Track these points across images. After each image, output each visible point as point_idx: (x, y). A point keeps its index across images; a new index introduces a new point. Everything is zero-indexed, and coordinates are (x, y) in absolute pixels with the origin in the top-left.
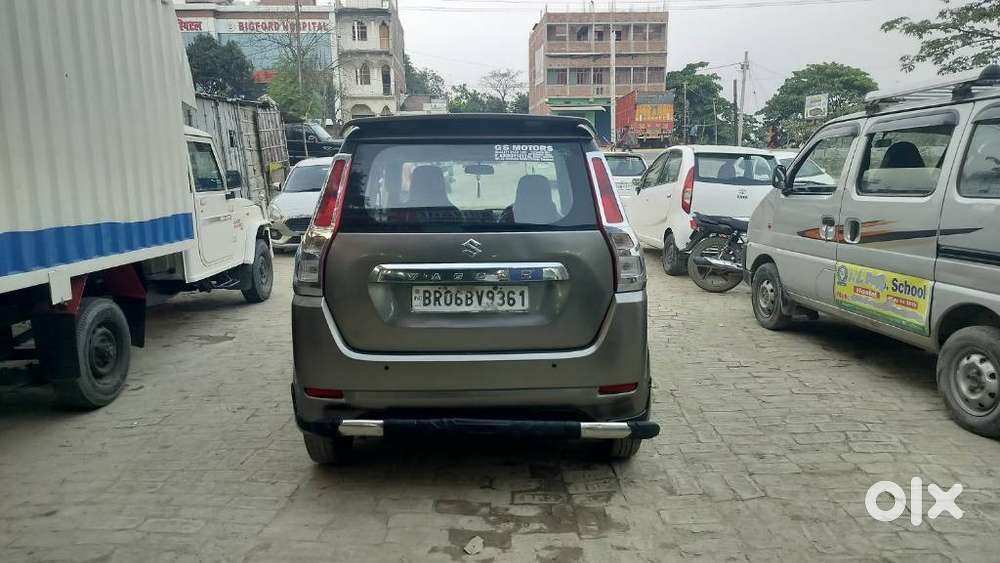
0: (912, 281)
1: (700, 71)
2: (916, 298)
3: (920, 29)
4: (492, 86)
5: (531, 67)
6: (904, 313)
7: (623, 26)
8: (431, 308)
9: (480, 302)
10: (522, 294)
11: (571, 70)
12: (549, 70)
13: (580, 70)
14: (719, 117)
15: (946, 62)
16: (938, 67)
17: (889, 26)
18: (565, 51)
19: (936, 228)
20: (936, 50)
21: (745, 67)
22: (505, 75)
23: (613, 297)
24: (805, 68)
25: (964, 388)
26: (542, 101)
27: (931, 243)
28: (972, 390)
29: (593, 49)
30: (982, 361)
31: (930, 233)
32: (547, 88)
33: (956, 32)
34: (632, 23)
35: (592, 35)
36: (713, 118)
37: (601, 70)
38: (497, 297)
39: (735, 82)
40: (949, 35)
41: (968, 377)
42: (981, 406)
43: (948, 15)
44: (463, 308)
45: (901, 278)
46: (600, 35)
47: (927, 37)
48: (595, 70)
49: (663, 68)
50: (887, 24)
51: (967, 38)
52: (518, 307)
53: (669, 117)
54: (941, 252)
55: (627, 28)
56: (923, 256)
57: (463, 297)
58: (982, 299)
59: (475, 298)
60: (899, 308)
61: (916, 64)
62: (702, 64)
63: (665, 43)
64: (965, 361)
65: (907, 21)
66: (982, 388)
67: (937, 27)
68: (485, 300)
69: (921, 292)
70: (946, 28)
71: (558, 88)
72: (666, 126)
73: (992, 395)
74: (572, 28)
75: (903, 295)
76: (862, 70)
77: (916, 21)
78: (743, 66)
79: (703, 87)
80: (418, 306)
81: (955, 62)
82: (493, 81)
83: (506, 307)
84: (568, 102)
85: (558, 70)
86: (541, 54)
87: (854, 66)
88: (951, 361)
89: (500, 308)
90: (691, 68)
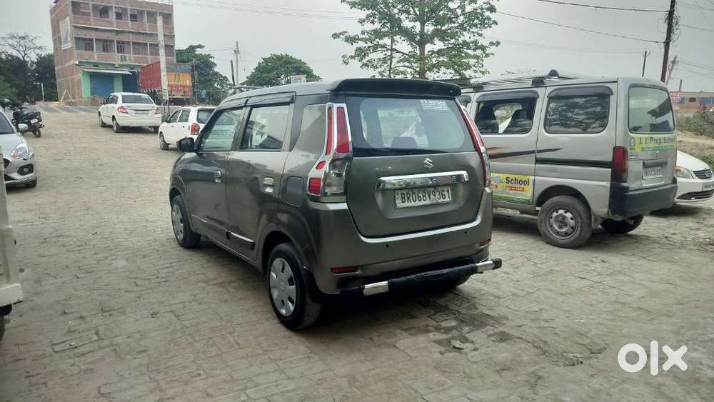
0: (518, 177)
1: (198, 51)
2: (523, 186)
3: (351, 40)
4: (12, 46)
5: (54, 34)
6: (515, 194)
7: (138, 11)
8: (406, 204)
9: (430, 198)
10: (448, 191)
11: (96, 40)
12: (76, 38)
13: (105, 41)
14: (216, 85)
15: (365, 61)
16: (361, 64)
17: (336, 36)
18: (90, 25)
19: (534, 149)
20: (361, 53)
21: (237, 52)
22: (24, 38)
23: (484, 190)
24: (270, 56)
25: (556, 227)
26: (71, 63)
27: (532, 157)
28: (560, 228)
29: (115, 26)
30: (566, 212)
31: (532, 152)
32: (76, 53)
33: (370, 44)
34: (146, 9)
35: (112, 16)
36: (213, 85)
37: (123, 43)
38: (437, 194)
39: (232, 62)
40: (367, 45)
41: (558, 221)
42: (566, 234)
43: (366, 34)
44: (422, 203)
45: (512, 176)
46: (119, 16)
47: (356, 45)
48: (118, 42)
49: (173, 47)
50: (335, 34)
51: (375, 48)
52: (447, 199)
53: (188, 83)
54: (538, 161)
55: (141, 13)
56: (528, 164)
57: (421, 195)
58: (567, 183)
59: (427, 196)
60: (511, 192)
61: (350, 61)
62: (200, 47)
63: (173, 28)
64: (555, 214)
65: (347, 34)
66: (567, 226)
67: (361, 39)
68: (432, 197)
69: (527, 183)
70: (366, 41)
71: (86, 53)
72: (187, 89)
73: (572, 228)
74: (95, 7)
75: (514, 185)
76: (303, 61)
77: (352, 35)
78: (235, 52)
79: (203, 63)
80: (399, 204)
81: (369, 61)
82: (11, 42)
83: (442, 200)
84: (96, 65)
85: (85, 39)
86: (67, 25)
87: (298, 58)
88: (546, 215)
89: (440, 201)
90: (192, 48)
